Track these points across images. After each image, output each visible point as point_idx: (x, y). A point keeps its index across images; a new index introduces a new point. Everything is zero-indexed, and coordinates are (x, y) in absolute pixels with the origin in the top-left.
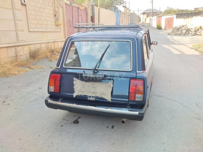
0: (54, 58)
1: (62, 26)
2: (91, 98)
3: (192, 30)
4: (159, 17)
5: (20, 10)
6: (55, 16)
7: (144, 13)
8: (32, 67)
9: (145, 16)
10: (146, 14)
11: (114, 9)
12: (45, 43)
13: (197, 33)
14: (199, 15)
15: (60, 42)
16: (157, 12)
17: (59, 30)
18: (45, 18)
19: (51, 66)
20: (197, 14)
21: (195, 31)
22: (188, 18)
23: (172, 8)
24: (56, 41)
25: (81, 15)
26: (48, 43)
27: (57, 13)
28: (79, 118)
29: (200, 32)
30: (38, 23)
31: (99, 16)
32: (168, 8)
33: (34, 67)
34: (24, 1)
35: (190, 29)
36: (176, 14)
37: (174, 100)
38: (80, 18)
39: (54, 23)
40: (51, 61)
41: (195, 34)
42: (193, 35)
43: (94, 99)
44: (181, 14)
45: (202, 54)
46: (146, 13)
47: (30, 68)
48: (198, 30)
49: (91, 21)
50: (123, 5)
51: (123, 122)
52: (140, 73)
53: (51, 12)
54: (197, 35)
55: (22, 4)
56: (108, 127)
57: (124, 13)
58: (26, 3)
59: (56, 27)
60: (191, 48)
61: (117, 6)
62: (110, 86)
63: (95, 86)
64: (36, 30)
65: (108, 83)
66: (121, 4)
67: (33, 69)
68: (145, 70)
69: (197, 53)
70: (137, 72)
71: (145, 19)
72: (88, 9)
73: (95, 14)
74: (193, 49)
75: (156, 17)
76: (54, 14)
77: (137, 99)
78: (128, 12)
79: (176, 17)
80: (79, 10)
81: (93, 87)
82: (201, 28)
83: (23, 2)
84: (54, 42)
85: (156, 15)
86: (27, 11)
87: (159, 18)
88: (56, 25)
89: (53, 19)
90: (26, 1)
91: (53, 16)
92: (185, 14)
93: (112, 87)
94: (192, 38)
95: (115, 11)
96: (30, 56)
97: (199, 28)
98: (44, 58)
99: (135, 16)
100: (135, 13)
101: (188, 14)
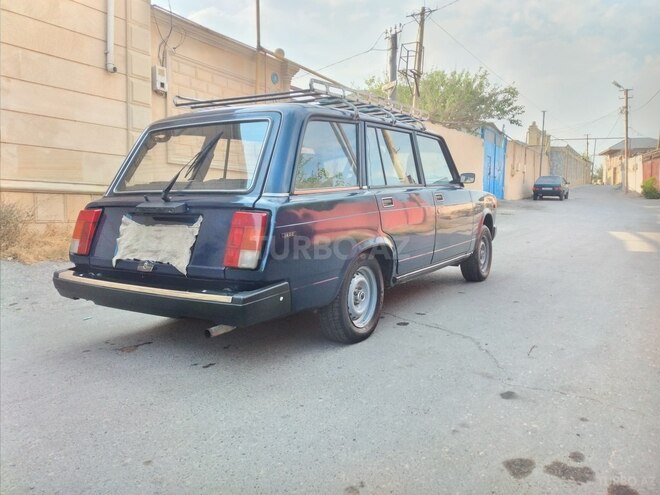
4: (650, 158)
5: (146, 105)
7: (612, 153)
11: (479, 131)
28: (148, 343)
34: (162, 85)
46: (617, 151)
50: (510, 116)
55: (156, 92)
56: (195, 365)
58: (166, 89)
61: (490, 121)
62: (193, 233)
63: (162, 234)
65: (191, 225)
66: (504, 113)
70: (264, 194)
71: (615, 169)
75: (639, 157)
77: (242, 265)
81: (156, 238)
83: (158, 86)
86: (168, 109)
87: (650, 162)
90: (166, 85)
93: (197, 234)
95: (483, 137)
99: (570, 156)
100: (572, 150)
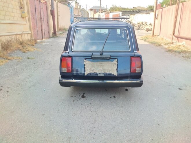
0: (26, 50)
1: (27, 18)
2: (101, 74)
3: (136, 25)
4: (107, 13)
6: (21, 8)
7: (91, 10)
8: (9, 58)
9: (93, 12)
10: (93, 11)
11: (68, 5)
12: (14, 35)
13: (140, 28)
14: (139, 13)
15: (27, 35)
16: (104, 9)
17: (25, 22)
18: (12, 10)
19: (28, 57)
20: (138, 12)
21: (139, 26)
22: (132, 15)
23: (117, 6)
24: (24, 33)
25: (42, 9)
26: (16, 35)
27: (22, 5)
28: (84, 94)
29: (142, 27)
30: (6, 14)
31: (57, 10)
32: (113, 5)
33: (11, 58)
35: (134, 24)
36: (122, 12)
37: (147, 76)
38: (42, 11)
39: (20, 16)
40: (24, 52)
41: (139, 29)
42: (137, 30)
43: (103, 75)
44: (126, 12)
45: (150, 43)
46: (93, 9)
47: (8, 59)
48: (141, 25)
49: (51, 15)
51: (127, 90)
52: (136, 53)
53: (17, 4)
54: (140, 29)
56: (111, 97)
57: (77, 9)
59: (22, 19)
60: (141, 39)
61: (70, 2)
62: (115, 64)
63: (103, 65)
64: (5, 21)
65: (113, 61)
67: (11, 60)
68: (138, 50)
69: (146, 43)
70: (134, 52)
71: (93, 15)
72: (47, 3)
73: (55, 8)
74: (143, 40)
75: (104, 13)
76: (19, 6)
77: (136, 72)
78: (79, 8)
79: (122, 14)
80: (41, 3)
81: (101, 66)
82: (142, 23)
84: (21, 34)
85: (104, 12)
88: (22, 17)
89: (19, 11)
91: (18, 8)
92: (128, 11)
93: (117, 64)
94: (137, 32)
95: (69, 7)
96: (2, 48)
97: (141, 23)
98: (16, 50)
99: (85, 12)
100: (84, 9)
101: (131, 11)
